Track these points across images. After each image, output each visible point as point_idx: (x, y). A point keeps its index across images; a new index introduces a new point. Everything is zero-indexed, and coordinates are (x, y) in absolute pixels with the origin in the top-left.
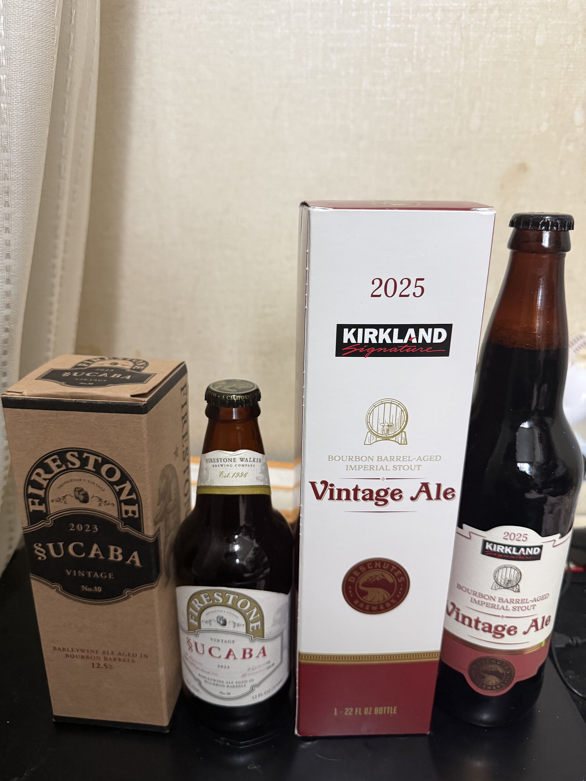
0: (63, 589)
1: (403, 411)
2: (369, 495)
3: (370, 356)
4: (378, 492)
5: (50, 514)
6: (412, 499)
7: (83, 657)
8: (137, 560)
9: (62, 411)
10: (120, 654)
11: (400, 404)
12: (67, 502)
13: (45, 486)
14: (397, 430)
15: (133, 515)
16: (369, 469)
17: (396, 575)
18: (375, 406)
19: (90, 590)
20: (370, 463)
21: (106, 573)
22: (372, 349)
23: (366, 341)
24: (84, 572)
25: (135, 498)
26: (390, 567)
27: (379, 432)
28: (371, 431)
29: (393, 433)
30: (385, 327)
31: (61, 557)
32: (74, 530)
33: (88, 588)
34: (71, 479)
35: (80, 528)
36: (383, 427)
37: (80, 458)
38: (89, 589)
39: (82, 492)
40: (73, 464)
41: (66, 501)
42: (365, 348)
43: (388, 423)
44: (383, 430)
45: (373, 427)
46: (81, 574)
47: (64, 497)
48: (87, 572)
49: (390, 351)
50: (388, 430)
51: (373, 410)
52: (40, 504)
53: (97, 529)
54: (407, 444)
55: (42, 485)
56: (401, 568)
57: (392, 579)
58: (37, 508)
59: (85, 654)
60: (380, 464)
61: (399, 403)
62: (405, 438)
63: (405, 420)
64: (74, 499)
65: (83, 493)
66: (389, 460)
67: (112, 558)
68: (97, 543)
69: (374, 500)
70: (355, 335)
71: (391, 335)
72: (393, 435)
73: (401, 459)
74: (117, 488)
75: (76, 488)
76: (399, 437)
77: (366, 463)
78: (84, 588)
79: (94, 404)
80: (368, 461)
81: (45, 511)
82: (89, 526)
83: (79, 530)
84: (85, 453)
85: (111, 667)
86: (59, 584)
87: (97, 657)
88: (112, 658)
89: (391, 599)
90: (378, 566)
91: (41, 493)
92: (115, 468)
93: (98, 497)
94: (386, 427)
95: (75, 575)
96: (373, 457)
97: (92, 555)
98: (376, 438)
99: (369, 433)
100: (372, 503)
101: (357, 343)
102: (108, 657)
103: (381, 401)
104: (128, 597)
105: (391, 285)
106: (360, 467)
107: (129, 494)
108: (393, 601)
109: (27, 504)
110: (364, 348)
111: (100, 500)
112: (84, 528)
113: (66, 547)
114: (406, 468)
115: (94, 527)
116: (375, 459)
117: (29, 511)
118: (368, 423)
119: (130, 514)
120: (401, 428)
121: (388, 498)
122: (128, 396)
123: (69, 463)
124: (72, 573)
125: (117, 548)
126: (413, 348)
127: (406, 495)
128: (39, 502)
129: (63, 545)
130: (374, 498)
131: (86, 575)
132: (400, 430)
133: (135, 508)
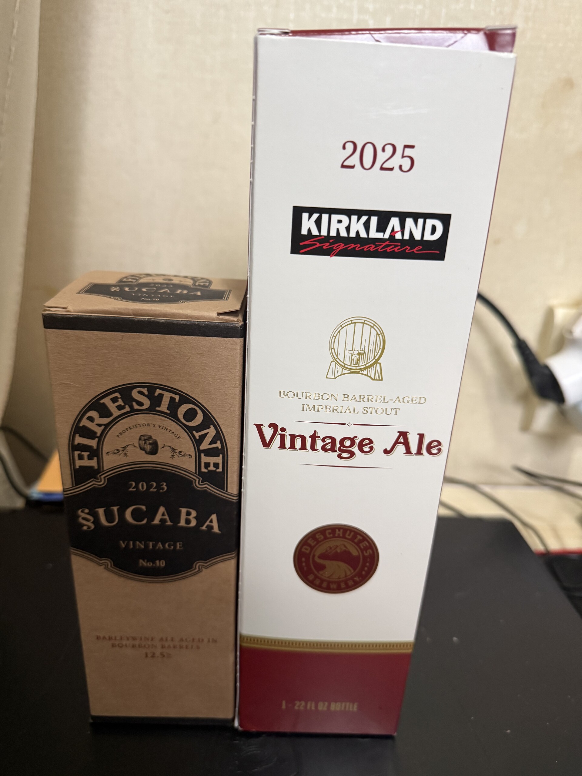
0: (114, 566)
1: (379, 335)
2: (330, 444)
3: (337, 255)
4: (342, 441)
5: (103, 471)
6: (386, 452)
7: (134, 646)
8: (215, 525)
9: (129, 333)
10: (182, 640)
11: (376, 324)
12: (128, 455)
13: (98, 435)
14: (370, 361)
15: (214, 469)
16: (332, 411)
17: (362, 547)
18: (343, 326)
19: (150, 564)
20: (332, 403)
21: (172, 543)
22: (341, 245)
23: (333, 233)
24: (143, 542)
25: (220, 447)
26: (355, 537)
27: (347, 362)
28: (336, 359)
29: (365, 365)
30: (360, 213)
31: (115, 526)
32: (135, 489)
33: (147, 562)
34: (136, 424)
35: (143, 486)
36: (352, 355)
37: (150, 396)
38: (148, 564)
39: (149, 441)
40: (140, 404)
41: (127, 453)
42: (331, 244)
43: (358, 351)
44: (352, 359)
45: (338, 354)
46: (139, 546)
47: (123, 448)
48: (148, 542)
49: (365, 250)
50: (358, 360)
51: (339, 332)
52: (90, 458)
53: (166, 488)
54: (382, 380)
55: (95, 433)
56: (368, 539)
57: (356, 551)
58: (86, 463)
59: (137, 643)
60: (346, 405)
61: (374, 323)
62: (380, 372)
63: (381, 348)
64: (138, 449)
65: (151, 442)
66: (358, 400)
67: (182, 523)
68: (164, 506)
69: (337, 451)
70: (318, 223)
71: (367, 225)
72: (364, 366)
73: (374, 400)
74: (197, 435)
75: (141, 436)
76: (372, 370)
77: (328, 403)
78: (143, 563)
79: (174, 324)
80: (331, 400)
81: (96, 468)
82: (155, 484)
83: (141, 489)
84: (158, 390)
85: (169, 656)
86: (108, 559)
87: (153, 645)
88: (172, 646)
89: (355, 576)
90: (339, 535)
91: (93, 443)
92: (197, 409)
93: (170, 447)
94: (356, 355)
95: (132, 547)
96: (337, 395)
97: (156, 521)
98: (342, 370)
99: (333, 363)
100: (335, 454)
101: (320, 236)
102: (166, 644)
103: (350, 320)
104: (200, 571)
105: (369, 152)
106: (320, 407)
107: (212, 442)
108: (357, 579)
109: (72, 458)
110: (330, 242)
111: (174, 450)
112: (149, 487)
113: (122, 513)
114: (380, 411)
115: (163, 485)
116: (340, 397)
117: (74, 468)
118: (332, 349)
119: (212, 468)
120: (376, 358)
121: (355, 449)
122: (214, 315)
123: (134, 404)
124: (127, 545)
125: (191, 510)
126: (396, 246)
127: (379, 447)
128: (88, 455)
129: (118, 509)
130: (337, 449)
131: (146, 546)
132: (374, 360)
133: (219, 460)
